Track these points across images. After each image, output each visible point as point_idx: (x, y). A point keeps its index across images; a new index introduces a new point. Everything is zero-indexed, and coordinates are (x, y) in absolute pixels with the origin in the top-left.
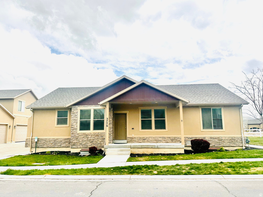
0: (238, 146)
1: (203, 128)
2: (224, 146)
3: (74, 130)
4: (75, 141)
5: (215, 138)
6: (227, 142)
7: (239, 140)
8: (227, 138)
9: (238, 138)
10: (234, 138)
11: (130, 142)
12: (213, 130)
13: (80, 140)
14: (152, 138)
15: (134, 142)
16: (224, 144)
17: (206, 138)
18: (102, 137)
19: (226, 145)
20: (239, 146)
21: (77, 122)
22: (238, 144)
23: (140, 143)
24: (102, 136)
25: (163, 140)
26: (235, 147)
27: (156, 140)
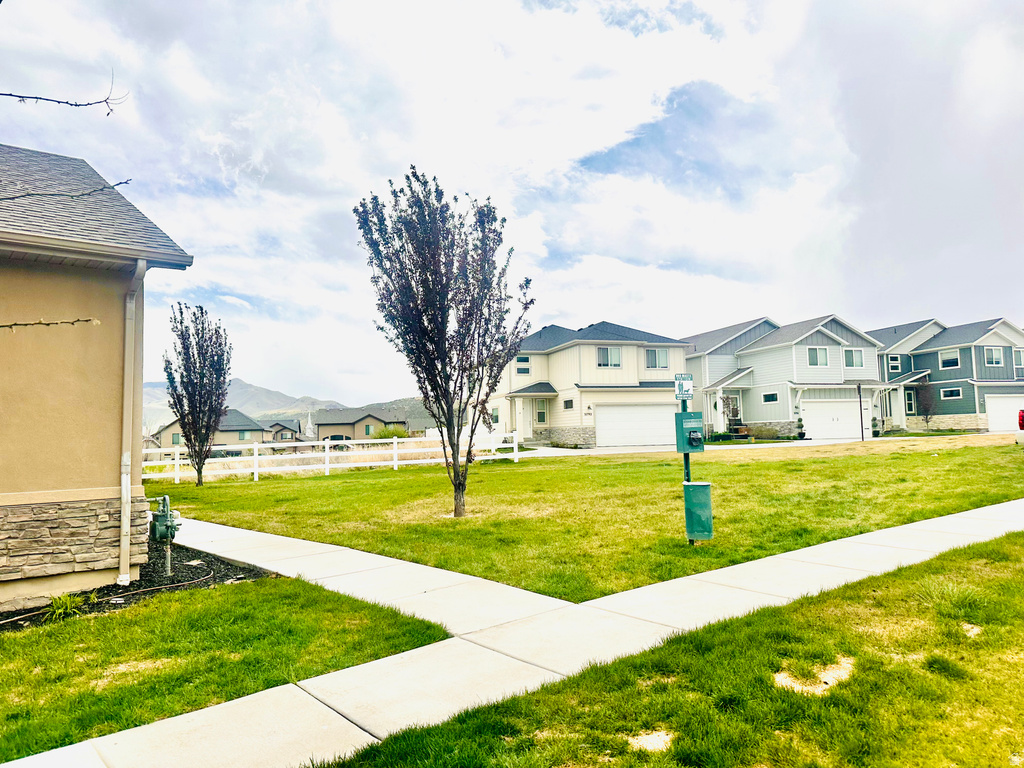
0: (78, 568)
9: (87, 510)
10: (52, 513)
20: (91, 566)
22: (79, 558)
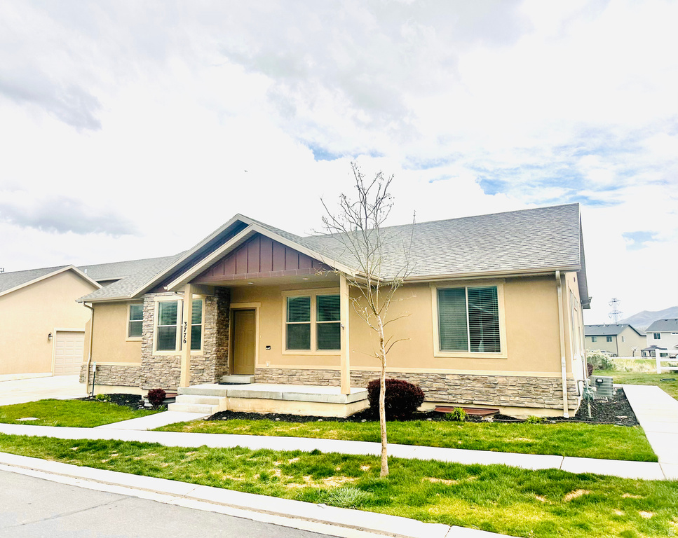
0: (546, 406)
1: (442, 348)
2: (502, 404)
3: (148, 350)
4: (149, 375)
5: (474, 377)
6: (510, 392)
7: (551, 390)
8: (511, 381)
9: (549, 382)
10: (534, 382)
11: (261, 381)
12: (470, 354)
13: (157, 373)
14: (309, 372)
15: (270, 381)
16: (502, 398)
17: (447, 377)
18: (196, 366)
19: (508, 402)
20: (552, 406)
21: (152, 331)
22: (546, 402)
23: (283, 383)
24: (195, 364)
25: (334, 377)
26: (539, 411)
27: (318, 379)
